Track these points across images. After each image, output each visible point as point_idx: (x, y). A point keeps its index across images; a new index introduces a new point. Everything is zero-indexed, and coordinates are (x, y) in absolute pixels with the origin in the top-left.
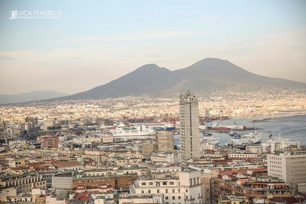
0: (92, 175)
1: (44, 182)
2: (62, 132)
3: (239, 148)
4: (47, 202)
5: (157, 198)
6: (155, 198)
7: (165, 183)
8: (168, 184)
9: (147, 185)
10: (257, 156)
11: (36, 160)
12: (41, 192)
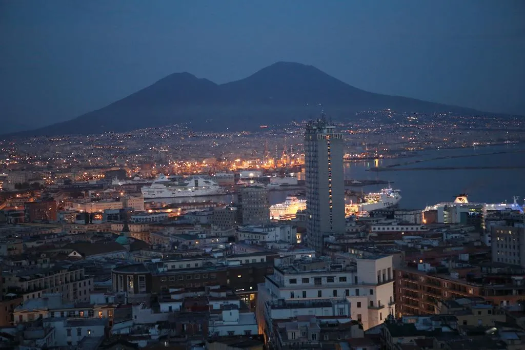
0: (177, 267)
1: (90, 281)
2: (50, 193)
3: (384, 215)
4: (134, 316)
5: (341, 306)
6: (336, 306)
7: (330, 279)
8: (337, 281)
9: (299, 282)
10: (422, 228)
11: (37, 243)
12: (107, 299)
